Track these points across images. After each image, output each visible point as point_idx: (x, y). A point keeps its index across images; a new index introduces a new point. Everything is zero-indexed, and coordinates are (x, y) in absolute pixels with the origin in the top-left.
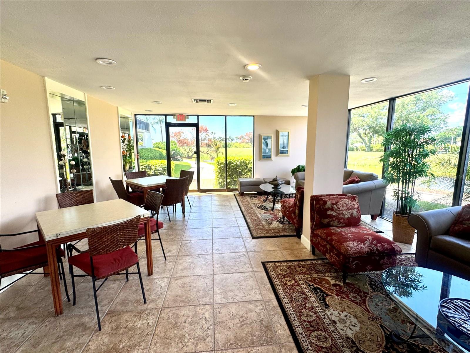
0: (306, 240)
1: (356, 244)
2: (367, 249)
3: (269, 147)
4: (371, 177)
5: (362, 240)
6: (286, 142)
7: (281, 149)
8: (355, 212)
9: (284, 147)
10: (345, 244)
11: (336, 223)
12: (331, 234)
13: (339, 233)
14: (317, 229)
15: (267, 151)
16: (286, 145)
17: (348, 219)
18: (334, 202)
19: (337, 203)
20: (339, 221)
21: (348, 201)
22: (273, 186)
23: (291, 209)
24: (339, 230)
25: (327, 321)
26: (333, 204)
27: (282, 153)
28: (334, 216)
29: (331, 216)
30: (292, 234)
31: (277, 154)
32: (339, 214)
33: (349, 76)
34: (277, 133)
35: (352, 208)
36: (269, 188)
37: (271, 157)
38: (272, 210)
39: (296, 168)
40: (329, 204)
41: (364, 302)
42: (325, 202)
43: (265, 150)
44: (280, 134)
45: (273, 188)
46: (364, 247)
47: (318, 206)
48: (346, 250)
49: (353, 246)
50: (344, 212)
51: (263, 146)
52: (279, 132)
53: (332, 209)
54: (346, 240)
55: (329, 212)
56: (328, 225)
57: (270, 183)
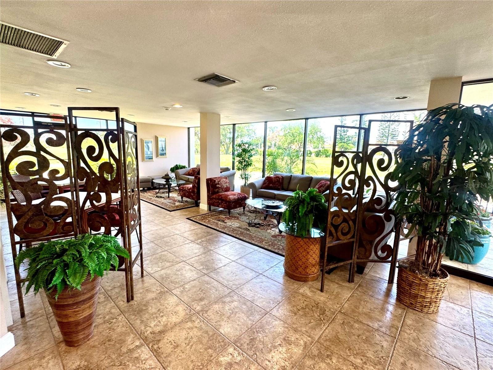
0: (204, 206)
1: (232, 196)
2: (237, 198)
3: (151, 149)
4: (227, 169)
5: (235, 195)
6: (164, 147)
7: (160, 152)
8: (228, 184)
9: (163, 150)
10: (229, 197)
11: (221, 190)
12: (221, 195)
13: (224, 194)
14: (212, 195)
15: (149, 153)
16: (164, 149)
17: (226, 188)
18: (219, 180)
19: (220, 181)
20: (222, 190)
21: (224, 180)
22: (165, 180)
23: (191, 190)
24: (223, 193)
25: (228, 226)
26: (219, 181)
27: (162, 155)
28: (220, 187)
29: (218, 188)
30: (192, 206)
31: (157, 156)
32: (222, 186)
33: (220, 115)
34: (156, 138)
35: (227, 183)
36: (163, 182)
37: (152, 159)
38: (169, 197)
39: (175, 167)
40: (217, 182)
41: (238, 219)
42: (215, 181)
43: (147, 152)
44: (159, 139)
45: (165, 181)
46: (236, 197)
47: (212, 183)
48: (230, 199)
49: (231, 197)
50: (224, 185)
51: (146, 149)
52: (158, 138)
53: (218, 184)
54: (228, 196)
55: (218, 186)
56: (218, 192)
57: (163, 178)
